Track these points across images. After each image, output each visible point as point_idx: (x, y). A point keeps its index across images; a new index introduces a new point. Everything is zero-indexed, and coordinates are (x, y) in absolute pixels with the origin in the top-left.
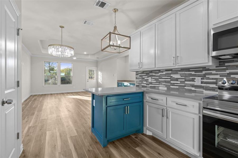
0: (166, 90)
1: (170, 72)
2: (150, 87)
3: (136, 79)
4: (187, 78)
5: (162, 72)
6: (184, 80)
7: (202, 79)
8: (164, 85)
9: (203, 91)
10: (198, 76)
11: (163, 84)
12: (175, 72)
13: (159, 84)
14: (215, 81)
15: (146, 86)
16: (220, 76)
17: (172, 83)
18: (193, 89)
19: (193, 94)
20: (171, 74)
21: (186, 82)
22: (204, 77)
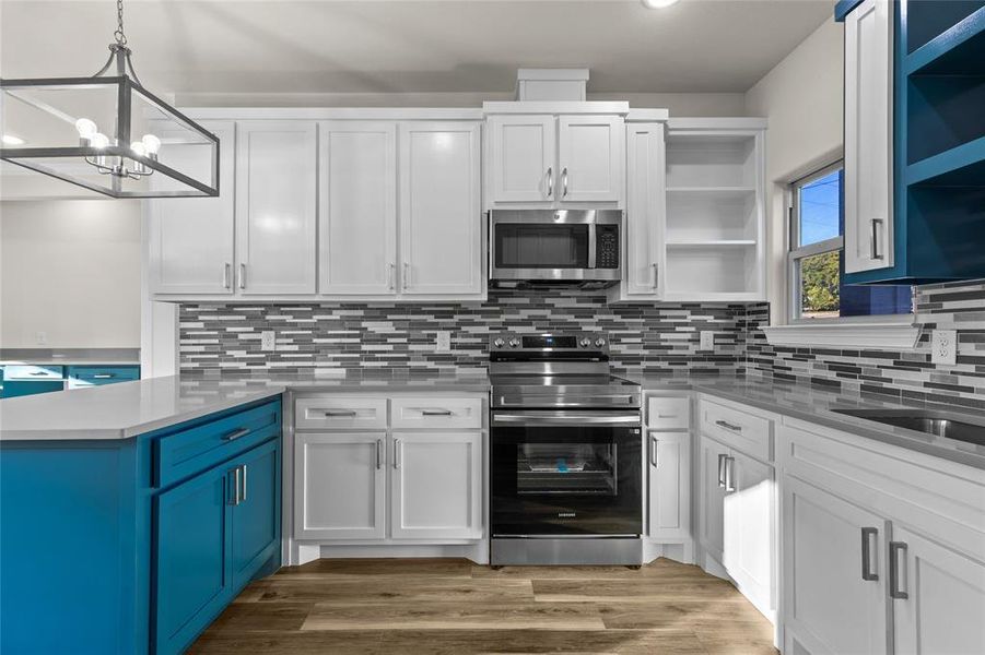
0: (344, 377)
1: (361, 313)
2: (269, 371)
3: (183, 341)
4: (415, 334)
5: (329, 311)
6: (405, 340)
7: (452, 336)
8: (335, 359)
9: (454, 370)
10: (444, 329)
11: (330, 355)
12: (378, 313)
13: (313, 359)
14: (479, 340)
15: (249, 371)
16: (490, 329)
17: (365, 352)
18: (431, 365)
19: (431, 382)
20: (363, 319)
21: (412, 347)
22: (455, 330)
